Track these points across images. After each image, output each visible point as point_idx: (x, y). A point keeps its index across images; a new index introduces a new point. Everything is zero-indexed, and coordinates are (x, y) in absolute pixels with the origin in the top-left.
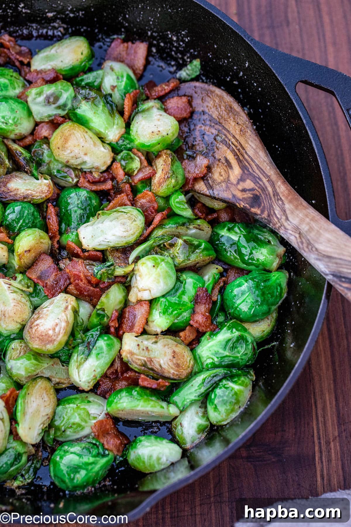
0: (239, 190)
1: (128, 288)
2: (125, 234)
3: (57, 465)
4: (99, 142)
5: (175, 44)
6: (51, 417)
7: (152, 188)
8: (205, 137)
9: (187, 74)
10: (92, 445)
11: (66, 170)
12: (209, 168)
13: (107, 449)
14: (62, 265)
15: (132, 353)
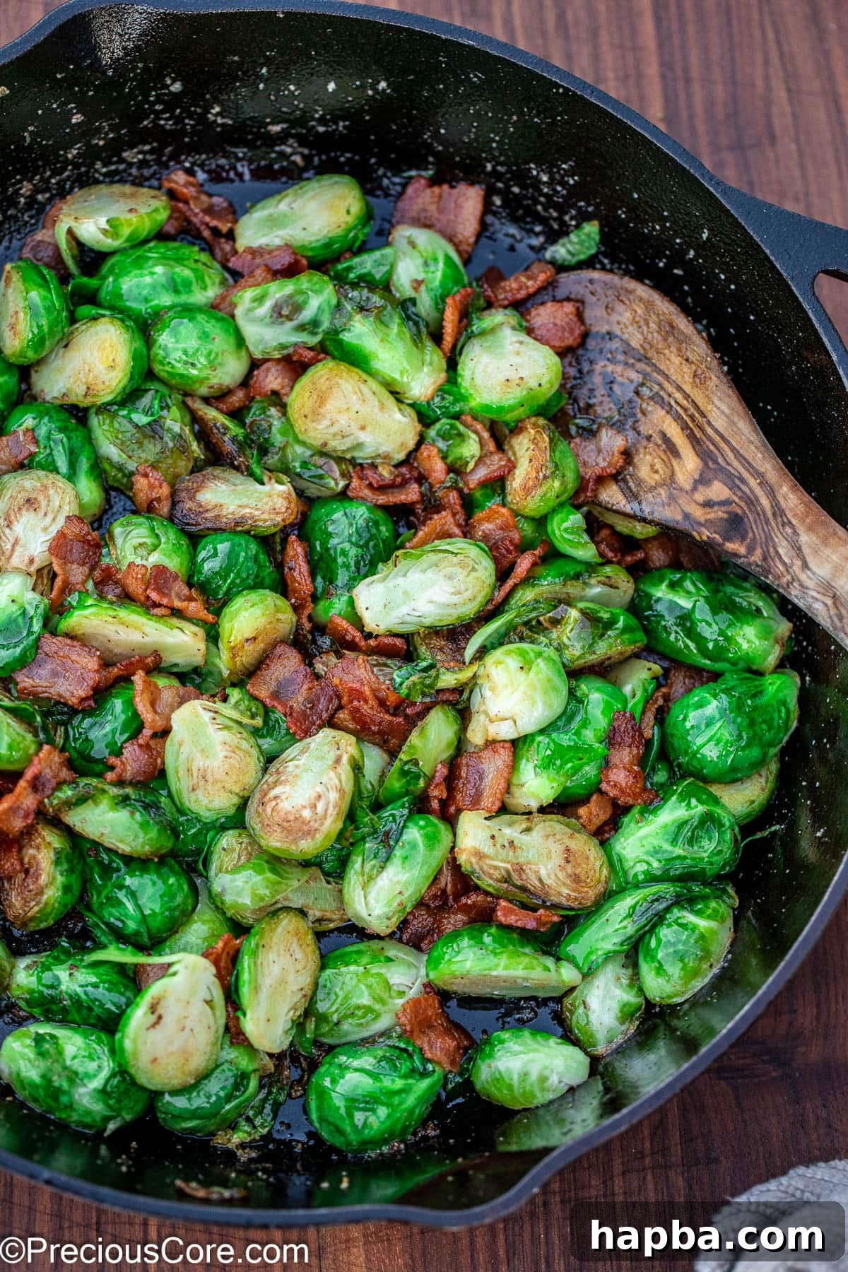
0: (698, 504)
1: (464, 715)
2: (455, 599)
3: (326, 1097)
4: (390, 401)
5: (546, 190)
6: (309, 993)
7: (509, 498)
8: (615, 387)
9: (569, 252)
10: (397, 1052)
11: (320, 461)
12: (628, 455)
13: (429, 1061)
14: (320, 667)
15: (480, 855)
